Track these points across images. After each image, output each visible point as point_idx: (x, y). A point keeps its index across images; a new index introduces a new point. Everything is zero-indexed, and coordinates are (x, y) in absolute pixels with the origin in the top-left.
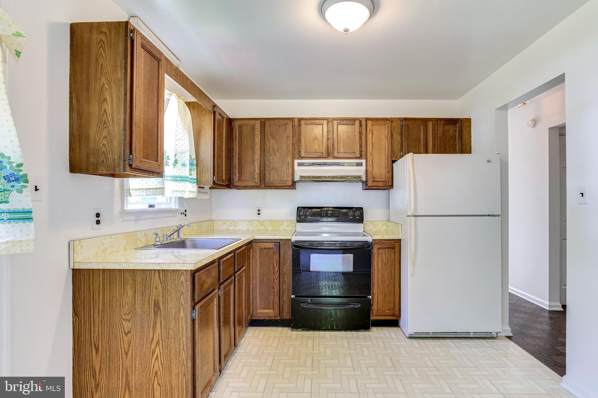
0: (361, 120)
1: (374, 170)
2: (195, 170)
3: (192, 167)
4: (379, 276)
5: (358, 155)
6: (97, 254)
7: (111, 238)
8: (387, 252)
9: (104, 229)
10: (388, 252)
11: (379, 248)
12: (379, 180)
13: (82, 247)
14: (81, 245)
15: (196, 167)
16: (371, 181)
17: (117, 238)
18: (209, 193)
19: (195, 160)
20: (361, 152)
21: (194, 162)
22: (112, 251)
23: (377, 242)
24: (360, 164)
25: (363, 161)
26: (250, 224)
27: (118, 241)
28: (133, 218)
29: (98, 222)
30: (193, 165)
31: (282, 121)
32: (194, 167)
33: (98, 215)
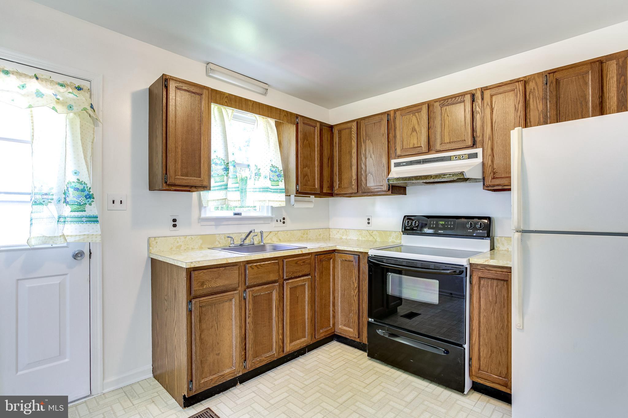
0: (474, 92)
1: (495, 162)
2: (283, 181)
3: (279, 178)
4: (482, 318)
5: (470, 143)
6: (171, 249)
7: (185, 238)
8: (495, 285)
9: (181, 230)
10: (497, 286)
11: (480, 278)
12: (503, 176)
13: (157, 242)
14: (156, 241)
15: (283, 178)
16: (490, 178)
17: (192, 238)
18: (313, 201)
19: (282, 172)
20: (474, 137)
21: (282, 174)
22: (187, 248)
23: (479, 267)
24: (475, 156)
25: (479, 151)
26: (360, 234)
27: (193, 241)
28: (213, 223)
29: (175, 226)
30: (280, 176)
31: (377, 117)
32: (282, 178)
33: (174, 220)
